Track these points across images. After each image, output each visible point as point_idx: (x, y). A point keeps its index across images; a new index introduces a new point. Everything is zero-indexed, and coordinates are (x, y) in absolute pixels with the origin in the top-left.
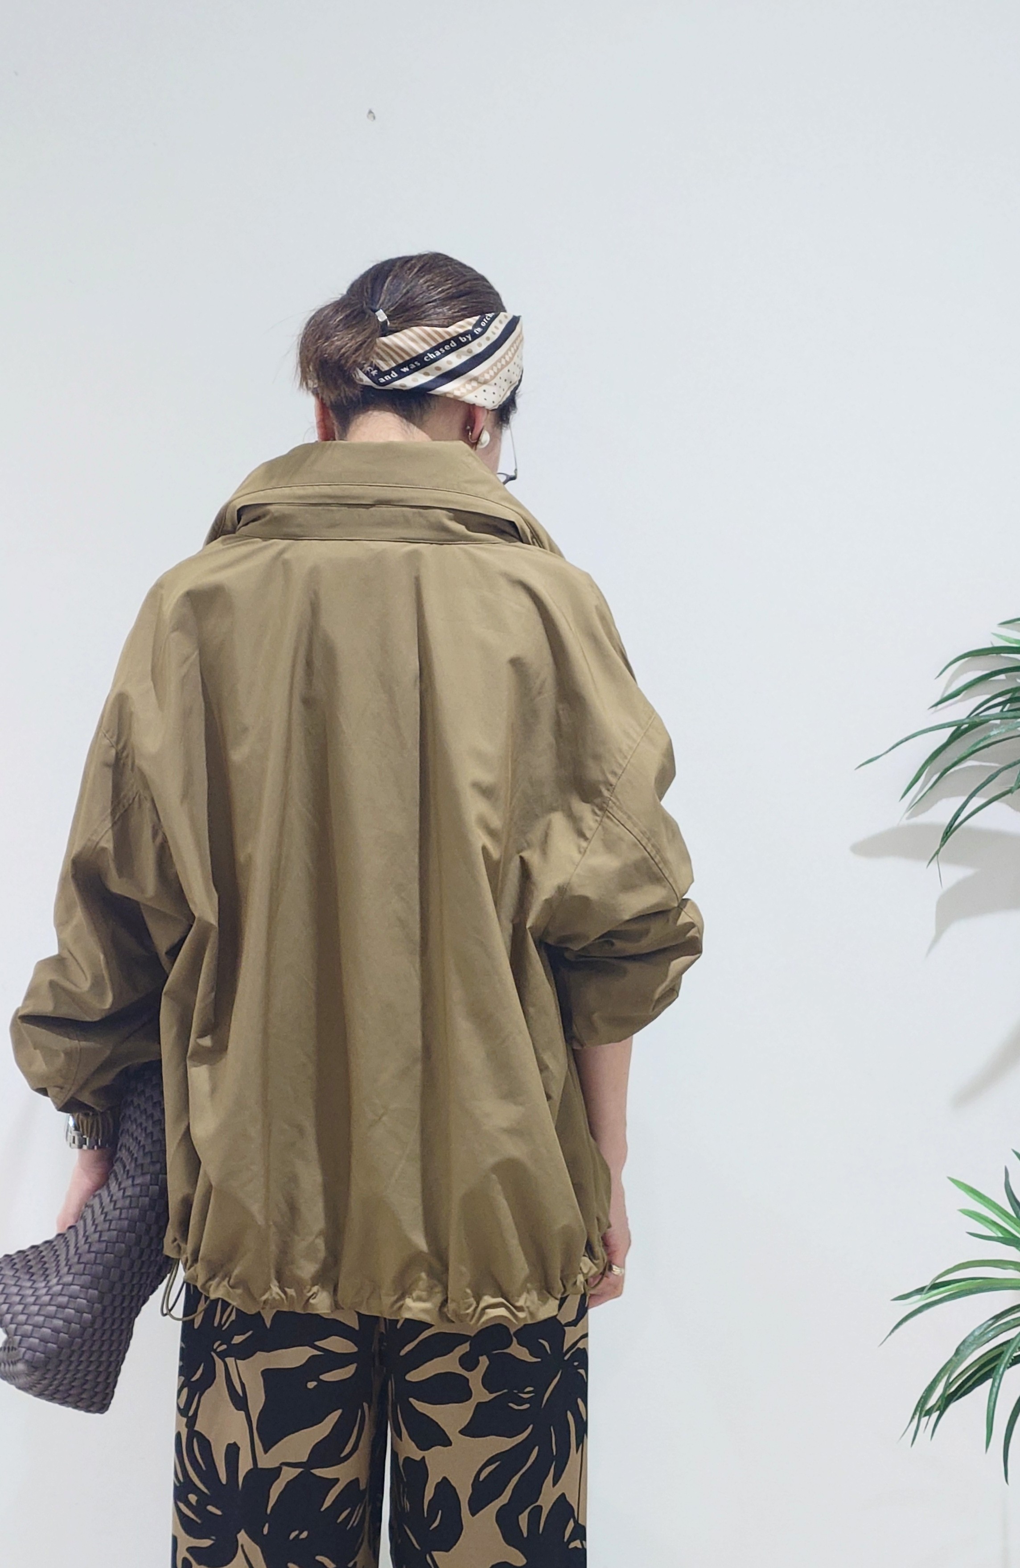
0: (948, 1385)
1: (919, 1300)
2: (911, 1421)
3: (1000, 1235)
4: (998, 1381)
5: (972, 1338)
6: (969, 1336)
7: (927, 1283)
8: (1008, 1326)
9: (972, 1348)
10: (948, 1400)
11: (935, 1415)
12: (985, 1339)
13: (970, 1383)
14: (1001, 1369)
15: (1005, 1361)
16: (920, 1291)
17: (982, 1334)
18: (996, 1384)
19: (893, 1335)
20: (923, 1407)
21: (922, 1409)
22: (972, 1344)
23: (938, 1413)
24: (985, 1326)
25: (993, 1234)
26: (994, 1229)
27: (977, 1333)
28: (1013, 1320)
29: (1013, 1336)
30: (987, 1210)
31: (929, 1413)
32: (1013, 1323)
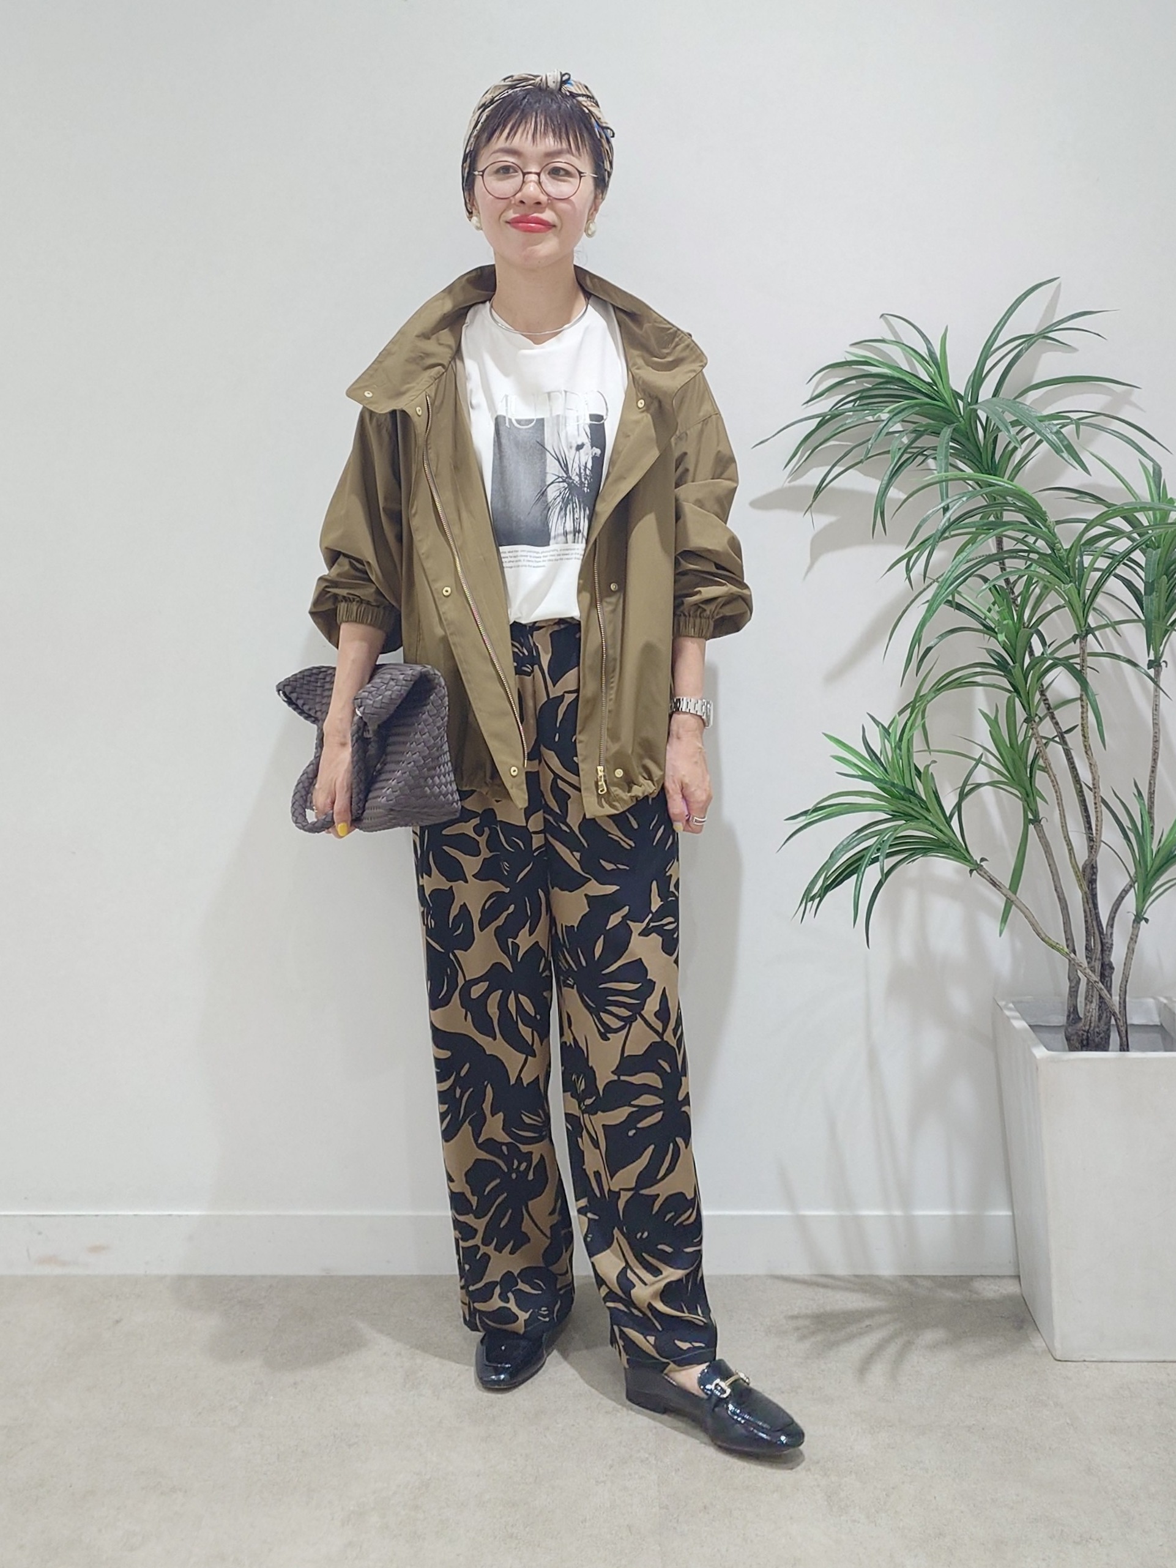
0: (826, 879)
1: (804, 820)
2: (800, 905)
3: (860, 774)
4: (861, 876)
5: (842, 846)
6: (840, 845)
7: (810, 807)
8: (866, 837)
9: (842, 853)
10: (826, 889)
11: (817, 900)
12: (850, 847)
13: (841, 877)
14: (863, 869)
15: (865, 863)
16: (805, 813)
17: (848, 844)
18: (860, 879)
19: (786, 844)
20: (808, 895)
21: (808, 897)
22: (842, 850)
23: (819, 899)
24: (851, 837)
25: (854, 773)
26: (856, 769)
27: (845, 843)
28: (870, 833)
29: (872, 843)
30: (850, 756)
31: (813, 899)
32: (870, 835)
